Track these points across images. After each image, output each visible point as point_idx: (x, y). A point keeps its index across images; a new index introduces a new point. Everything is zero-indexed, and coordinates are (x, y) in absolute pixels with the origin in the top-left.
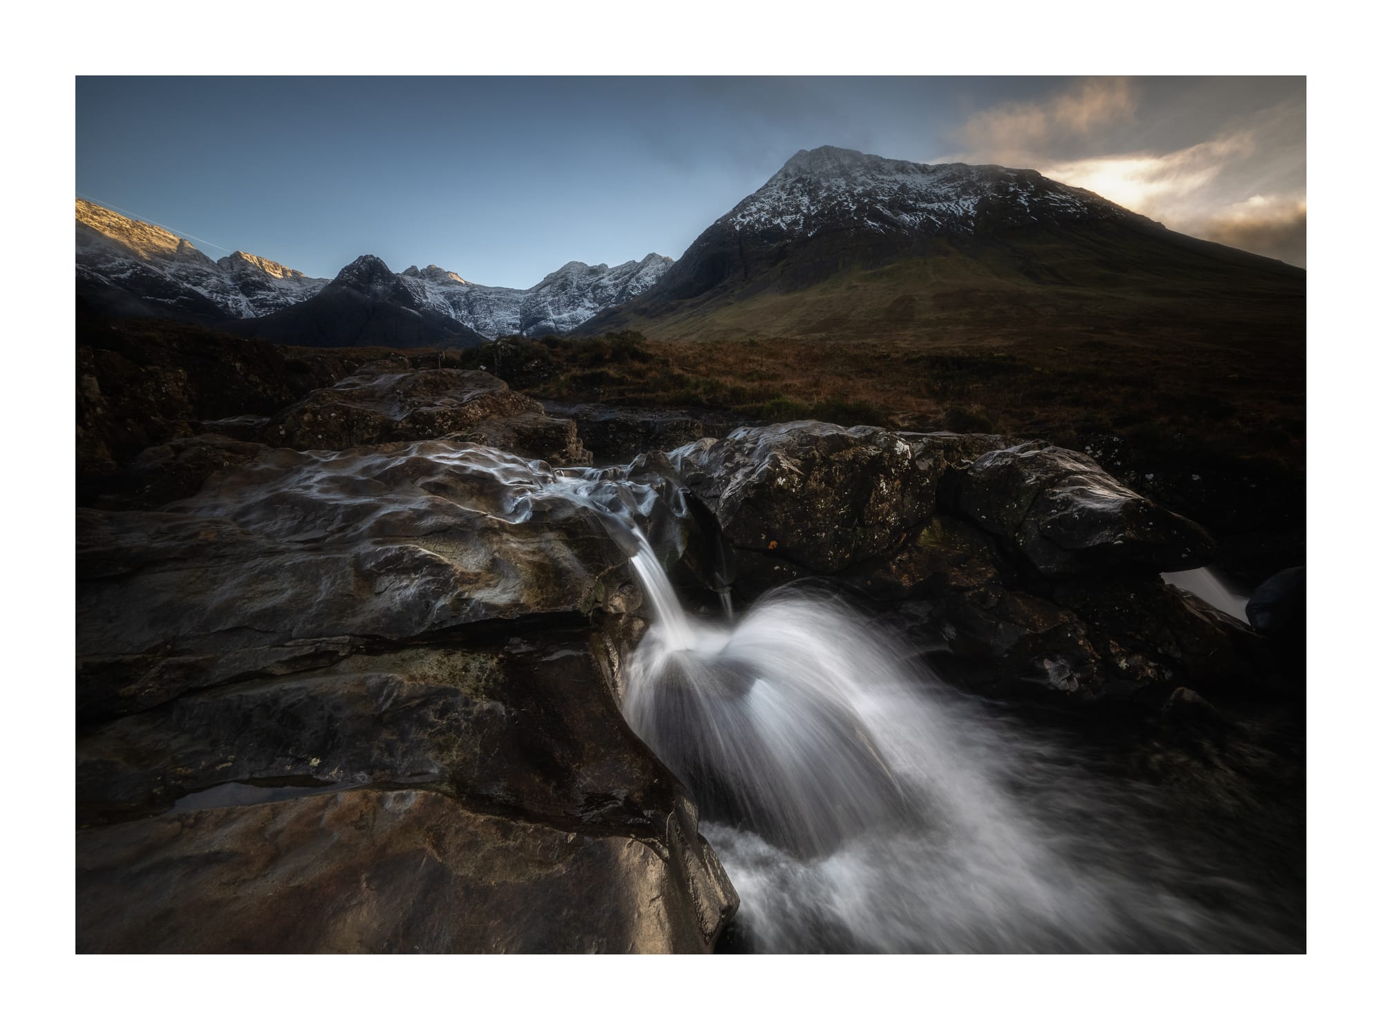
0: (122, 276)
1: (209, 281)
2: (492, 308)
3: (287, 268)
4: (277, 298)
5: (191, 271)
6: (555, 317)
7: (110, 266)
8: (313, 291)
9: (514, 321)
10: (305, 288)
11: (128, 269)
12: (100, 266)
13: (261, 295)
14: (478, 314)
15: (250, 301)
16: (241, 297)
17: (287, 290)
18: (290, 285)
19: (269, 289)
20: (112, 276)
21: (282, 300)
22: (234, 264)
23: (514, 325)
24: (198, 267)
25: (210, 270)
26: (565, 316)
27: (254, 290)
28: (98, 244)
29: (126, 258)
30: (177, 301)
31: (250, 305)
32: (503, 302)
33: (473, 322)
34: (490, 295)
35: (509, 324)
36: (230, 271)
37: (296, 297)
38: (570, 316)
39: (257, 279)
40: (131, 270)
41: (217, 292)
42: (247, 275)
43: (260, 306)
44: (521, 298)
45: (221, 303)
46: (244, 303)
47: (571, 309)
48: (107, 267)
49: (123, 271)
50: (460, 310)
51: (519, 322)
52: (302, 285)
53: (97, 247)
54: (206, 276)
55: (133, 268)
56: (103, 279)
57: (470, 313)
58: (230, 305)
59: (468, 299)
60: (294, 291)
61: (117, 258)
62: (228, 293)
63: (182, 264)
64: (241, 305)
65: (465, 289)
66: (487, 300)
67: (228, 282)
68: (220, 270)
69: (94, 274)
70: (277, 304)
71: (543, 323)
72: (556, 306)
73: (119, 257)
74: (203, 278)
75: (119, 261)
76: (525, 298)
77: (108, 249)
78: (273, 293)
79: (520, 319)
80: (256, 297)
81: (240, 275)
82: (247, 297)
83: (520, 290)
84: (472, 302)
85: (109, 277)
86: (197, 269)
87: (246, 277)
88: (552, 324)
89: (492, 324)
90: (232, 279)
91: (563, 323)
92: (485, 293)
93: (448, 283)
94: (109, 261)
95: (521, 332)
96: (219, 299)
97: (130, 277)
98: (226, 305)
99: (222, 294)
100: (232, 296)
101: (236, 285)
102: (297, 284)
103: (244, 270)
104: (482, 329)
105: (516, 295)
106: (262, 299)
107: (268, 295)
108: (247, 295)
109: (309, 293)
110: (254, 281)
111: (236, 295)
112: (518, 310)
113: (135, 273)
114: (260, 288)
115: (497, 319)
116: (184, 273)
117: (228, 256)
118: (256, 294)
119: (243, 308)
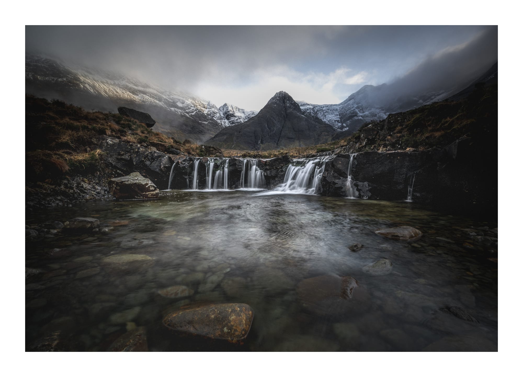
0: (193, 114)
1: (217, 115)
2: (325, 114)
3: (240, 108)
4: (237, 120)
5: (212, 112)
6: (361, 114)
7: (189, 110)
8: (249, 116)
9: (337, 119)
10: (246, 115)
11: (194, 111)
12: (187, 111)
13: (232, 119)
15: (229, 122)
16: (226, 121)
17: (240, 116)
18: (241, 115)
19: (235, 117)
20: (190, 114)
21: (239, 121)
22: (224, 108)
23: (338, 121)
24: (214, 110)
25: (217, 111)
26: (367, 113)
27: (230, 117)
28: (187, 103)
29: (194, 107)
30: (208, 122)
31: (229, 123)
32: (330, 110)
34: (323, 108)
35: (335, 121)
36: (223, 111)
37: (243, 119)
38: (370, 113)
39: (231, 113)
40: (195, 111)
41: (219, 119)
42: (229, 112)
43: (232, 124)
44: (338, 108)
45: (220, 123)
46: (227, 123)
47: (369, 109)
48: (189, 111)
49: (192, 112)
51: (339, 119)
52: (245, 114)
53: (186, 104)
54: (216, 113)
55: (196, 111)
56: (187, 115)
58: (223, 124)
59: (314, 111)
60: (242, 117)
61: (191, 107)
62: (222, 119)
63: (209, 110)
64: (226, 124)
65: (312, 107)
66: (322, 110)
67: (222, 115)
68: (220, 111)
69: (185, 113)
70: (238, 122)
71: (356, 118)
72: (361, 108)
73: (192, 107)
74: (215, 114)
75: (192, 108)
76: (340, 107)
77: (189, 105)
78: (236, 118)
79: (340, 118)
80: (231, 120)
81: (226, 112)
82: (228, 120)
83: (336, 105)
84: (316, 112)
85: (189, 115)
86: (213, 111)
88: (360, 118)
90: (223, 114)
91: (367, 117)
92: (321, 107)
93: (303, 105)
94: (189, 109)
95: (342, 124)
96: (219, 122)
97: (195, 114)
98: (222, 124)
99: (221, 120)
100: (223, 121)
101: (225, 116)
102: (243, 114)
103: (227, 110)
105: (334, 107)
106: (233, 120)
107: (235, 119)
108: (228, 119)
109: (247, 117)
110: (230, 114)
111: (224, 120)
112: (338, 114)
113: (196, 112)
114: (232, 117)
115: (329, 119)
116: (209, 113)
117: (223, 105)
118: (231, 119)
119: (226, 125)
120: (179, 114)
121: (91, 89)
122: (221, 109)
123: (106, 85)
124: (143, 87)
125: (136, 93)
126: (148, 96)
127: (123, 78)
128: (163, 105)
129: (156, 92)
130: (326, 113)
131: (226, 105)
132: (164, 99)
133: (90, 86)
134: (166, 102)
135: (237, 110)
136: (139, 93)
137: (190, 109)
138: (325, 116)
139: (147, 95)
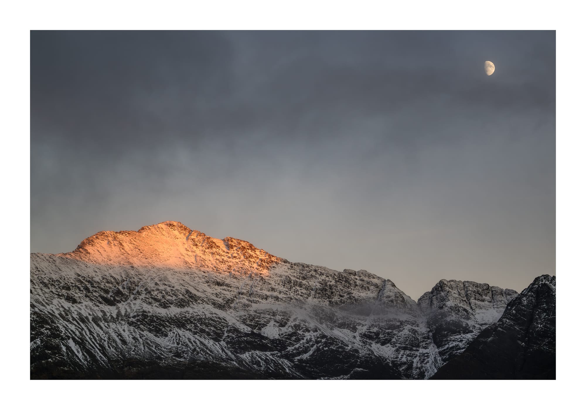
0: (307, 356)
1: (399, 334)
5: (384, 324)
7: (297, 346)
11: (312, 346)
12: (288, 350)
13: (454, 341)
15: (440, 352)
16: (431, 349)
20: (296, 360)
22: (434, 301)
25: (405, 317)
28: (295, 319)
31: (440, 358)
42: (446, 314)
46: (433, 357)
49: (306, 351)
53: (293, 323)
54: (398, 327)
56: (287, 366)
67: (421, 331)
68: (417, 314)
69: (280, 362)
75: (308, 336)
77: (302, 324)
78: (467, 336)
82: (438, 348)
86: (390, 321)
100: (421, 350)
103: (443, 307)
106: (454, 346)
107: (461, 341)
110: (448, 323)
111: (425, 348)
113: (318, 349)
116: (375, 330)
117: (430, 290)
118: (448, 342)
119: (428, 365)
120: (262, 369)
121: (78, 352)
122: (421, 306)
123: (102, 325)
124: (181, 304)
125: (163, 329)
126: (190, 330)
127: (138, 292)
128: (223, 350)
129: (210, 307)
131: (443, 285)
132: (228, 331)
133: (76, 344)
134: (233, 338)
136: (169, 329)
137: (301, 342)
139: (188, 327)
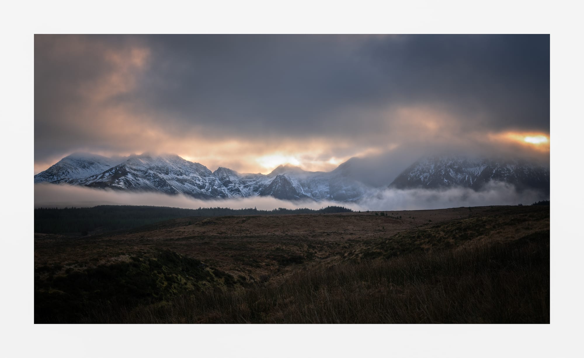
1: (216, 183)
6: (345, 188)
9: (327, 190)
10: (239, 179)
14: (312, 188)
15: (228, 189)
16: (225, 188)
23: (328, 193)
24: (211, 177)
25: (214, 178)
27: (228, 184)
33: (311, 192)
35: (325, 192)
36: (218, 176)
39: (227, 179)
41: (219, 187)
43: (231, 191)
46: (227, 191)
50: (305, 187)
51: (329, 190)
57: (309, 188)
59: (308, 181)
60: (237, 181)
62: (221, 187)
67: (220, 182)
71: (340, 191)
72: (345, 182)
74: (214, 182)
78: (232, 184)
81: (222, 178)
87: (224, 179)
88: (344, 192)
89: (318, 193)
90: (220, 180)
100: (223, 188)
101: (222, 182)
103: (223, 176)
104: (315, 196)
106: (230, 187)
107: (232, 186)
108: (226, 186)
109: (241, 181)
110: (227, 181)
112: (328, 184)
114: (229, 183)
115: (320, 190)
119: (227, 193)
122: (216, 174)
130: (317, 183)
131: (220, 169)
135: (229, 174)
138: (317, 186)
